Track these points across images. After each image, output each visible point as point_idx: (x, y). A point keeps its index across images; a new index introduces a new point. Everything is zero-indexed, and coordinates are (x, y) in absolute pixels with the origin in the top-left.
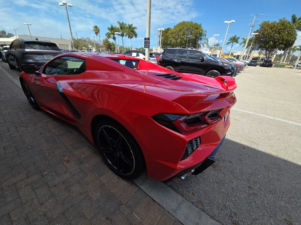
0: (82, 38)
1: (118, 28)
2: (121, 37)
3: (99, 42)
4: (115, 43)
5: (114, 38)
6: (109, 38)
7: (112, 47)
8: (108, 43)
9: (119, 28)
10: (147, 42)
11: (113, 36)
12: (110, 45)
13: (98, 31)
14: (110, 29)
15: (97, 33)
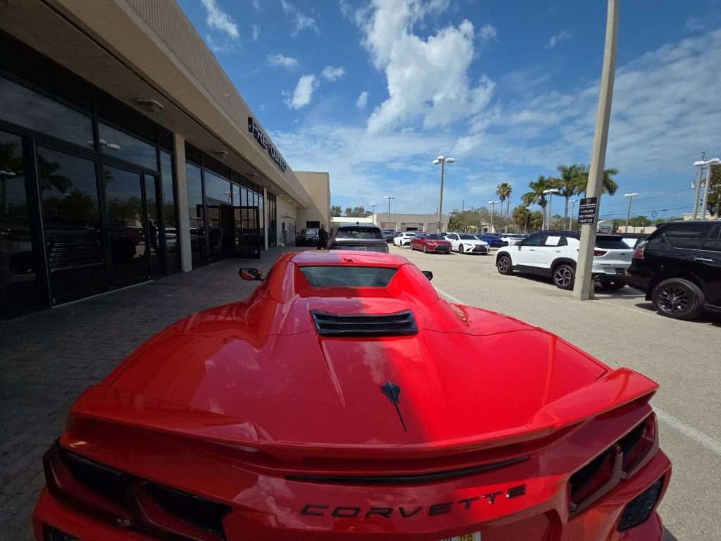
0: (473, 209)
1: (558, 180)
2: (564, 198)
3: (504, 213)
4: (542, 213)
5: (543, 203)
6: (529, 203)
7: (535, 221)
8: (525, 214)
9: (561, 179)
10: (589, 209)
11: (540, 198)
12: (529, 218)
13: (508, 194)
14: (536, 184)
15: (503, 198)
